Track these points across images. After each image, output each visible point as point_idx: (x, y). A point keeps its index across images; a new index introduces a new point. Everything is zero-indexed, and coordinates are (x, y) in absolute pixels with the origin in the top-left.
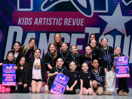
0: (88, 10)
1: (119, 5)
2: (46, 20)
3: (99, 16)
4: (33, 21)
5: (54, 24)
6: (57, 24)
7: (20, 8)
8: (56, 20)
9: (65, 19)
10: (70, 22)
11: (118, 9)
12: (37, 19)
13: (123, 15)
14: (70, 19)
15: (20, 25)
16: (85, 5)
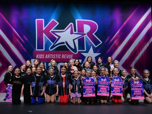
0: (75, 50)
1: (92, 47)
2: (52, 56)
3: (81, 53)
4: (45, 56)
5: (56, 58)
6: (58, 58)
7: (37, 49)
8: (57, 56)
9: (63, 55)
10: (65, 56)
11: (91, 50)
12: (47, 55)
13: (94, 52)
14: (65, 55)
15: (37, 59)
16: (73, 47)
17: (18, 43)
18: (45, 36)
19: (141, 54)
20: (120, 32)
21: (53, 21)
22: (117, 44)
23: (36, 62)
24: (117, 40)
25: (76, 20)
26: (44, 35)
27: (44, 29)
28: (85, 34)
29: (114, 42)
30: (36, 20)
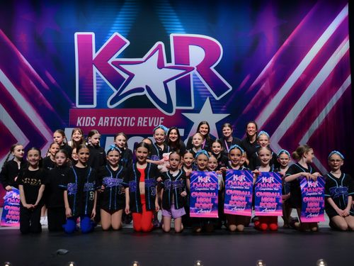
17: (32, 89)
18: (97, 73)
19: (323, 115)
20: (276, 62)
21: (116, 36)
22: (267, 92)
23: (77, 136)
24: (267, 81)
25: (172, 36)
26: (95, 70)
27: (95, 55)
28: (193, 69)
29: (261, 89)
30: (76, 34)
